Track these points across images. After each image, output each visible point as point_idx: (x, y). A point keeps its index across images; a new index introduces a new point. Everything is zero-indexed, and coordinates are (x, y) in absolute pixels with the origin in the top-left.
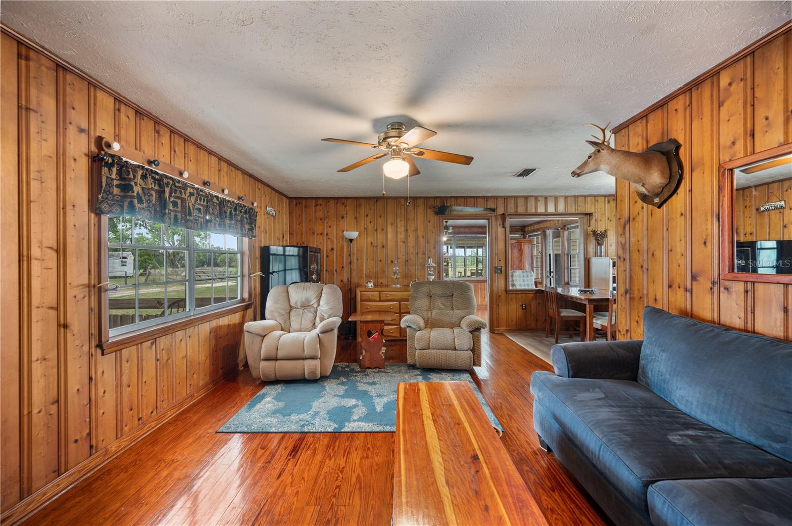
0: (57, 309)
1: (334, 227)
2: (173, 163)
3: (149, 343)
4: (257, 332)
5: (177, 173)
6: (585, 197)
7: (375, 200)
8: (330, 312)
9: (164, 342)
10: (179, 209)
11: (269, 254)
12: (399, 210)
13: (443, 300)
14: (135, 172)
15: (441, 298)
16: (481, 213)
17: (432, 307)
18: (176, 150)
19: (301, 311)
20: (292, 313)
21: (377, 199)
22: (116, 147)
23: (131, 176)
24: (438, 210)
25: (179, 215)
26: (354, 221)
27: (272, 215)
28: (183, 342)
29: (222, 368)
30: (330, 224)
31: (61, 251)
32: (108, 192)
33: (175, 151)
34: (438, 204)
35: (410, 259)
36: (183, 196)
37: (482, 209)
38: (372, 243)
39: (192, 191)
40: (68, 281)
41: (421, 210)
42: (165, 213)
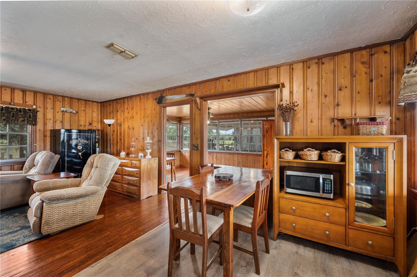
6: (277, 67)
12: (140, 103)
16: (184, 99)
24: (158, 100)
27: (71, 112)
37: (185, 95)
41: (150, 101)
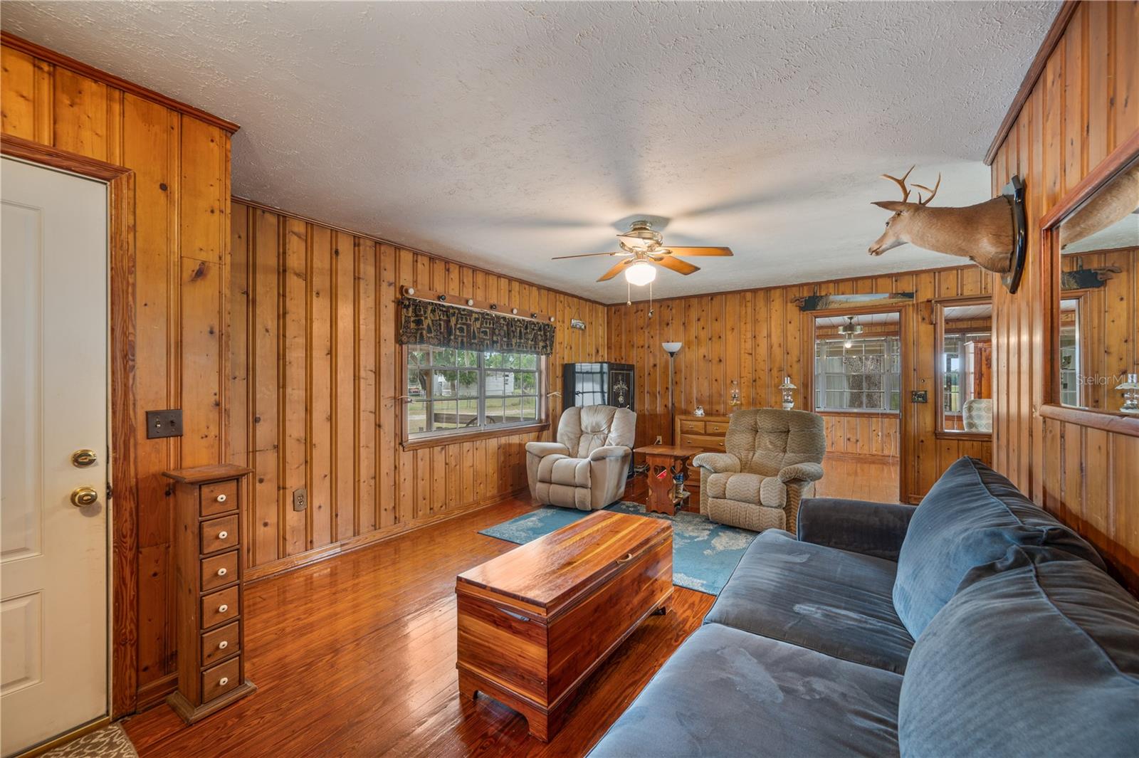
0: (375, 413)
1: (658, 337)
2: (461, 294)
3: (439, 448)
4: (535, 452)
5: (463, 302)
7: (710, 298)
8: (619, 440)
9: (453, 449)
10: (465, 334)
11: (574, 372)
12: (744, 308)
13: (772, 437)
14: (426, 308)
15: (770, 434)
16: (884, 303)
17: (756, 446)
18: (465, 281)
19: (591, 436)
20: (582, 439)
21: (712, 296)
22: (411, 291)
23: (422, 313)
24: (803, 303)
25: (465, 339)
26: (682, 328)
27: (580, 328)
28: (471, 452)
29: (512, 485)
30: (652, 333)
31: (377, 372)
32: (407, 327)
33: (463, 283)
34: (806, 293)
35: (759, 378)
36: (469, 322)
37: (887, 295)
38: (704, 356)
39: (477, 316)
40: (382, 394)
41: (777, 305)
42: (450, 339)
